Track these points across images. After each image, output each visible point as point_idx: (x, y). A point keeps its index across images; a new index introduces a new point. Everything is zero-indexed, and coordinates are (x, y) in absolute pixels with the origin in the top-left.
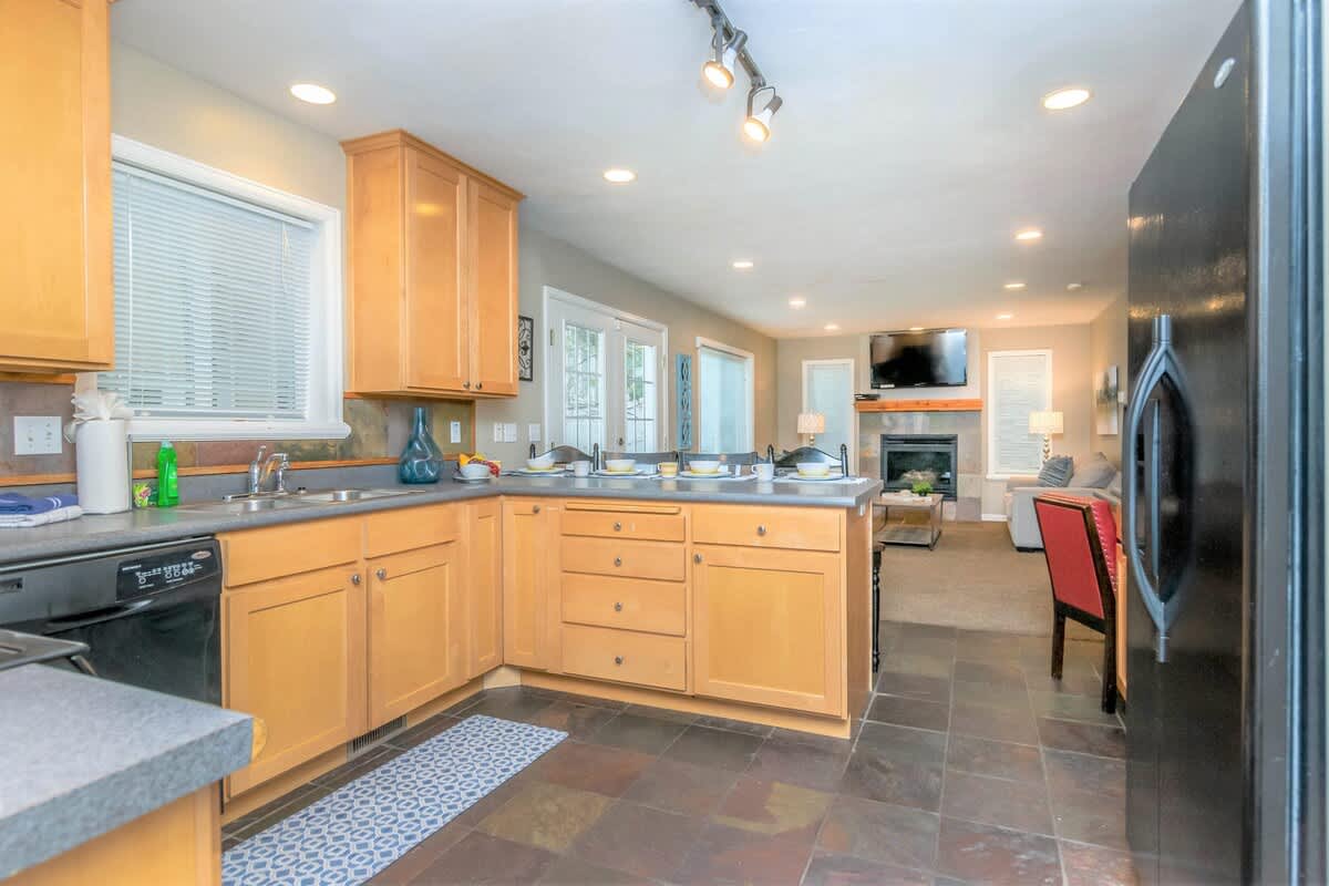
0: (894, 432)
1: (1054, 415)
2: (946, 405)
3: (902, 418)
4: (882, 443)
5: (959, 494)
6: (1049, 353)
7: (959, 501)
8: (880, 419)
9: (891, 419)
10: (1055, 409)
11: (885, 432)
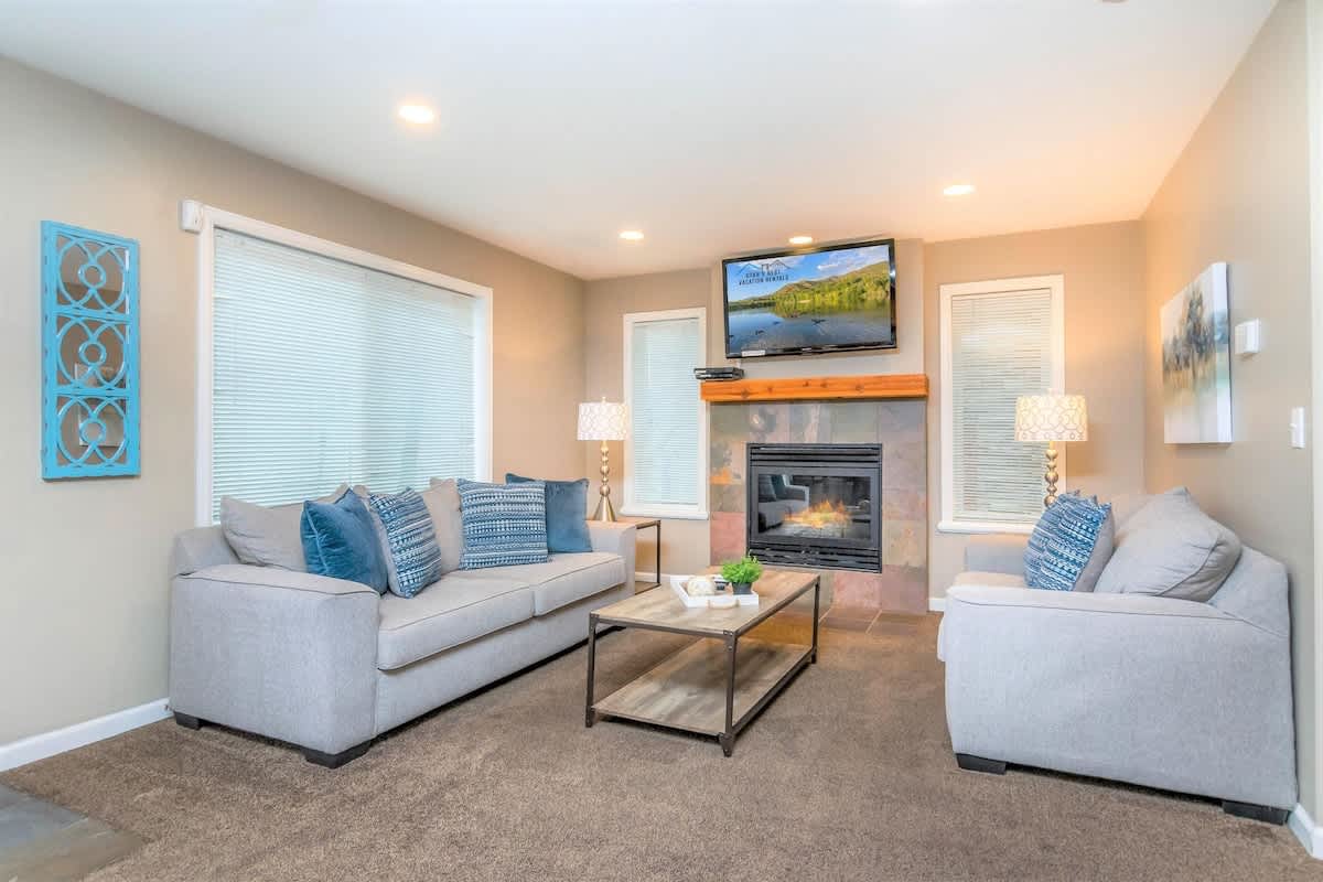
0: (769, 440)
1: (1066, 401)
2: (858, 388)
3: (784, 413)
4: (751, 461)
5: (885, 560)
6: (1057, 283)
7: (884, 570)
8: (747, 418)
9: (763, 414)
10: (1069, 390)
11: (754, 439)
